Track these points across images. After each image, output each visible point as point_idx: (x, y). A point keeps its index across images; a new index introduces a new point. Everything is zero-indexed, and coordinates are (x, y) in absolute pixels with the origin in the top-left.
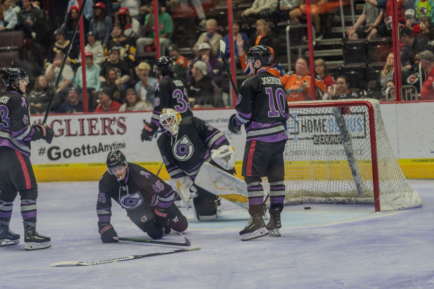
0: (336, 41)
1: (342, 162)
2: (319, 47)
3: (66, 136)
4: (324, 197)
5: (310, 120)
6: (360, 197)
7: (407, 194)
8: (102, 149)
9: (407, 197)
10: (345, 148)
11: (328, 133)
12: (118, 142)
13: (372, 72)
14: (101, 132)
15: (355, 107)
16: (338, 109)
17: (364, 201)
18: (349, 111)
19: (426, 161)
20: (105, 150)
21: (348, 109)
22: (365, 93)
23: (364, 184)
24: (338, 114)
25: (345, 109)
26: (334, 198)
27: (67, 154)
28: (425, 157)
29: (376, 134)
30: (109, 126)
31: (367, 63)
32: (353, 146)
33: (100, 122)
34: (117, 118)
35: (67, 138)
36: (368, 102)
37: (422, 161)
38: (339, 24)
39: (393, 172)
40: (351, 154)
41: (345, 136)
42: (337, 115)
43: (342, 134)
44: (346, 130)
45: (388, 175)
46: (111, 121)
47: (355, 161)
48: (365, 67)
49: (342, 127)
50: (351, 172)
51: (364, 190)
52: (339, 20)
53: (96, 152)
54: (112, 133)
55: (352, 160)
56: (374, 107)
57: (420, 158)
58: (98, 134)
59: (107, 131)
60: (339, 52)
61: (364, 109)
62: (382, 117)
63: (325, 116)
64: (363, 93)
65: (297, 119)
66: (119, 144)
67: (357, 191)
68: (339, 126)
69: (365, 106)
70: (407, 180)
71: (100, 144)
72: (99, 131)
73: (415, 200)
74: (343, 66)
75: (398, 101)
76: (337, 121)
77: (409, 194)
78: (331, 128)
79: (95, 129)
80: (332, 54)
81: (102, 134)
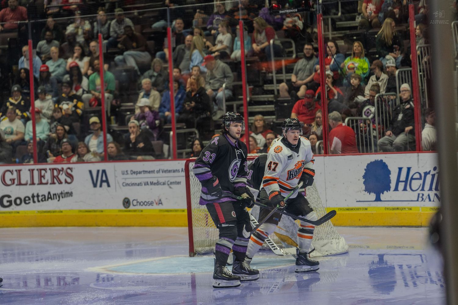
0: (268, 98)
2: (252, 103)
3: (17, 185)
7: (334, 241)
9: (334, 244)
12: (65, 191)
14: (50, 182)
19: (352, 209)
20: (54, 199)
27: (18, 201)
28: (351, 206)
30: (57, 176)
33: (49, 172)
34: (65, 169)
35: (18, 187)
37: (348, 209)
38: (271, 82)
46: (59, 171)
52: (270, 78)
53: (45, 200)
54: (60, 183)
57: (346, 207)
58: (47, 184)
60: (271, 108)
66: (67, 193)
70: (334, 228)
71: (49, 193)
72: (48, 180)
73: (342, 247)
74: (275, 120)
75: (326, 154)
77: (336, 241)
80: (265, 110)
81: (51, 184)
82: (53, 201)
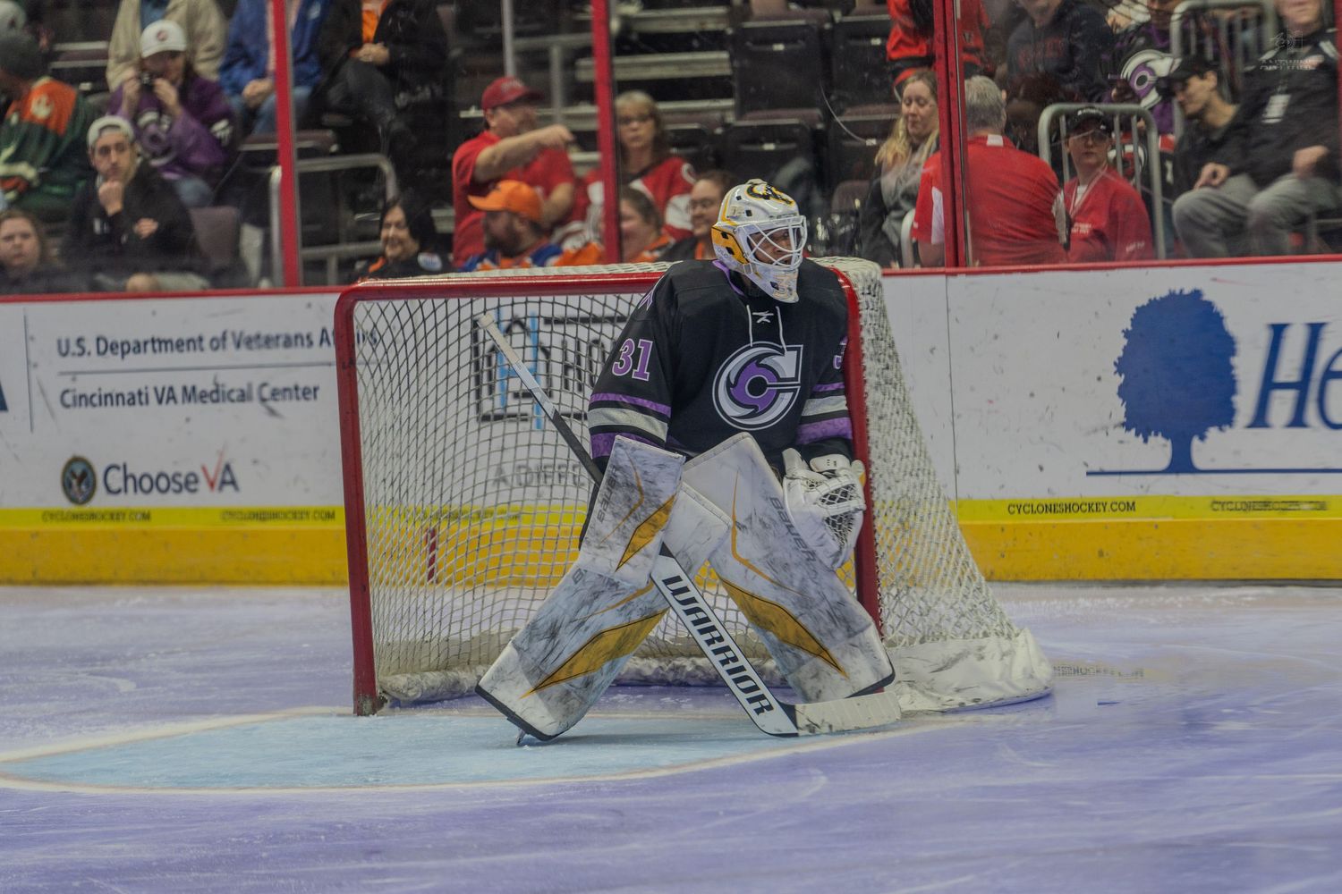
0: (701, 19)
2: (631, 42)
4: (654, 656)
5: (596, 342)
7: (992, 644)
9: (992, 658)
13: (847, 143)
19: (1068, 508)
22: (822, 232)
26: (693, 662)
28: (1065, 494)
29: (868, 403)
31: (831, 109)
37: (1050, 508)
39: (935, 555)
45: (916, 571)
48: (820, 126)
56: (859, 293)
57: (1044, 497)
60: (715, 62)
62: (893, 333)
64: (813, 230)
65: (545, 339)
70: (990, 589)
73: (1025, 670)
74: (731, 118)
75: (957, 265)
77: (999, 645)
80: (687, 72)
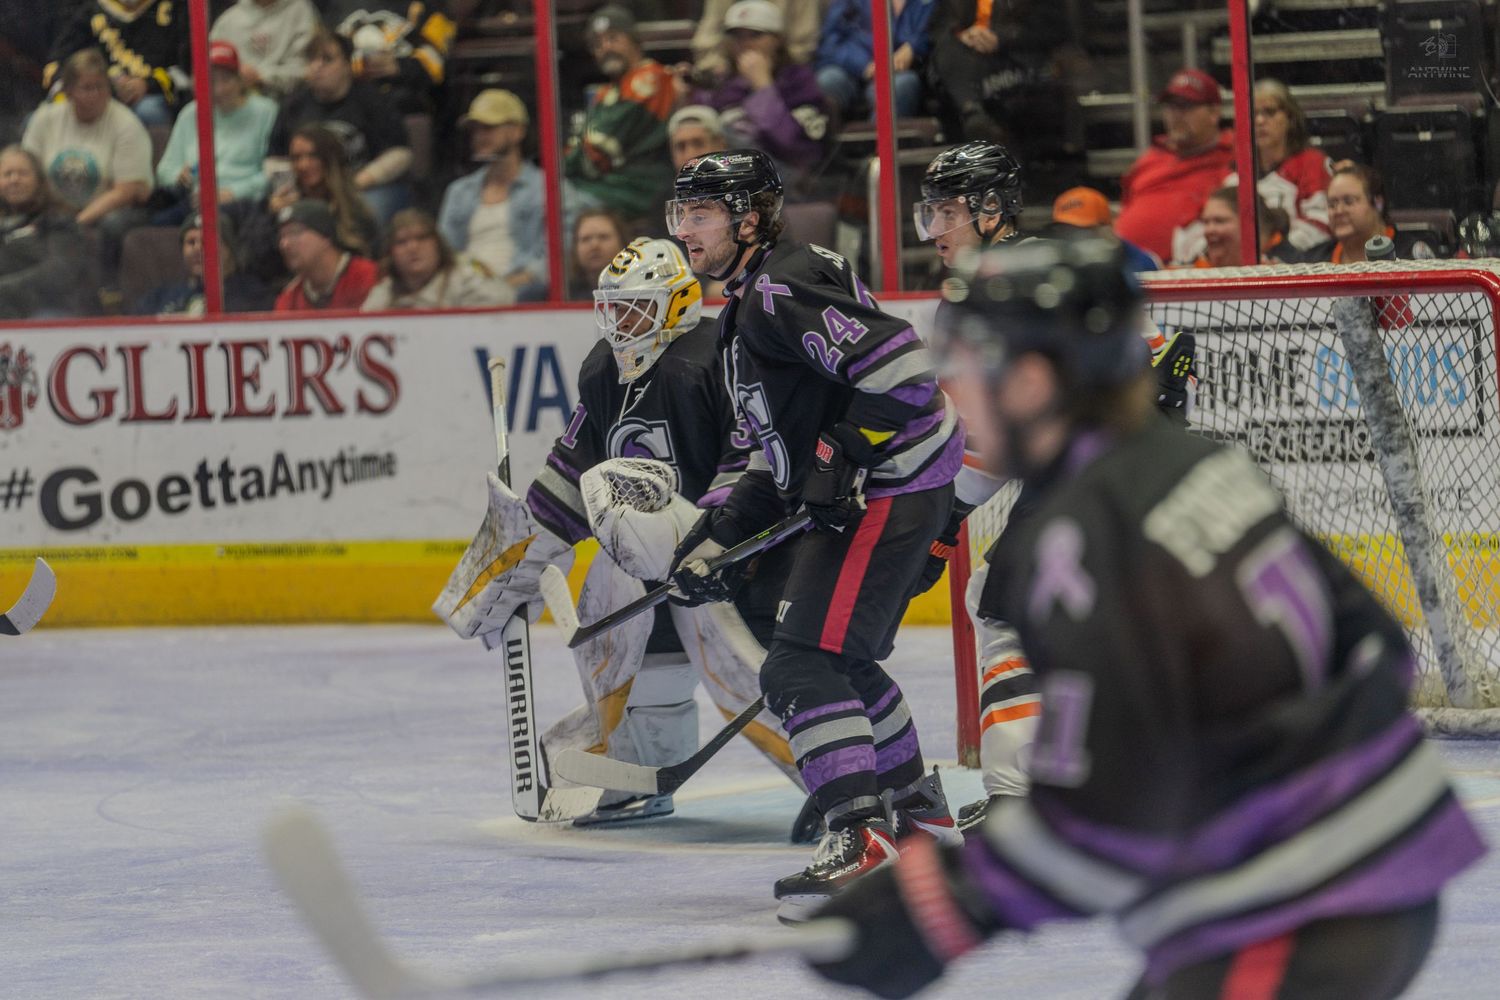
1: (1375, 546)
2: (1272, 19)
3: (124, 420)
5: (1232, 354)
6: (1454, 706)
8: (288, 483)
10: (1386, 481)
11: (1310, 413)
12: (362, 450)
14: (282, 404)
15: (1432, 296)
16: (1357, 308)
17: (1475, 725)
18: (1408, 313)
20: (302, 487)
21: (1399, 303)
22: (1483, 233)
23: (1474, 645)
24: (1357, 327)
25: (1387, 306)
27: (131, 500)
30: (320, 378)
31: (1493, 95)
32: (1426, 474)
33: (278, 357)
34: (357, 340)
35: (131, 429)
36: (1491, 275)
40: (1417, 509)
41: (1390, 427)
42: (1354, 333)
43: (1377, 420)
44: (1392, 398)
46: (329, 352)
47: (1431, 543)
48: (1480, 113)
49: (1374, 387)
50: (1414, 591)
51: (1472, 673)
53: (260, 493)
54: (335, 409)
55: (1420, 538)
58: (268, 413)
59: (310, 400)
60: (1365, 42)
61: (1474, 304)
63: (1297, 338)
64: (1472, 229)
66: (368, 459)
67: (1441, 679)
68: (1360, 382)
69: (1478, 295)
71: (280, 460)
72: (273, 398)
74: (1381, 104)
76: (1351, 361)
78: (1329, 392)
79: (256, 389)
80: (1333, 54)
81: (287, 414)
82: (299, 497)
